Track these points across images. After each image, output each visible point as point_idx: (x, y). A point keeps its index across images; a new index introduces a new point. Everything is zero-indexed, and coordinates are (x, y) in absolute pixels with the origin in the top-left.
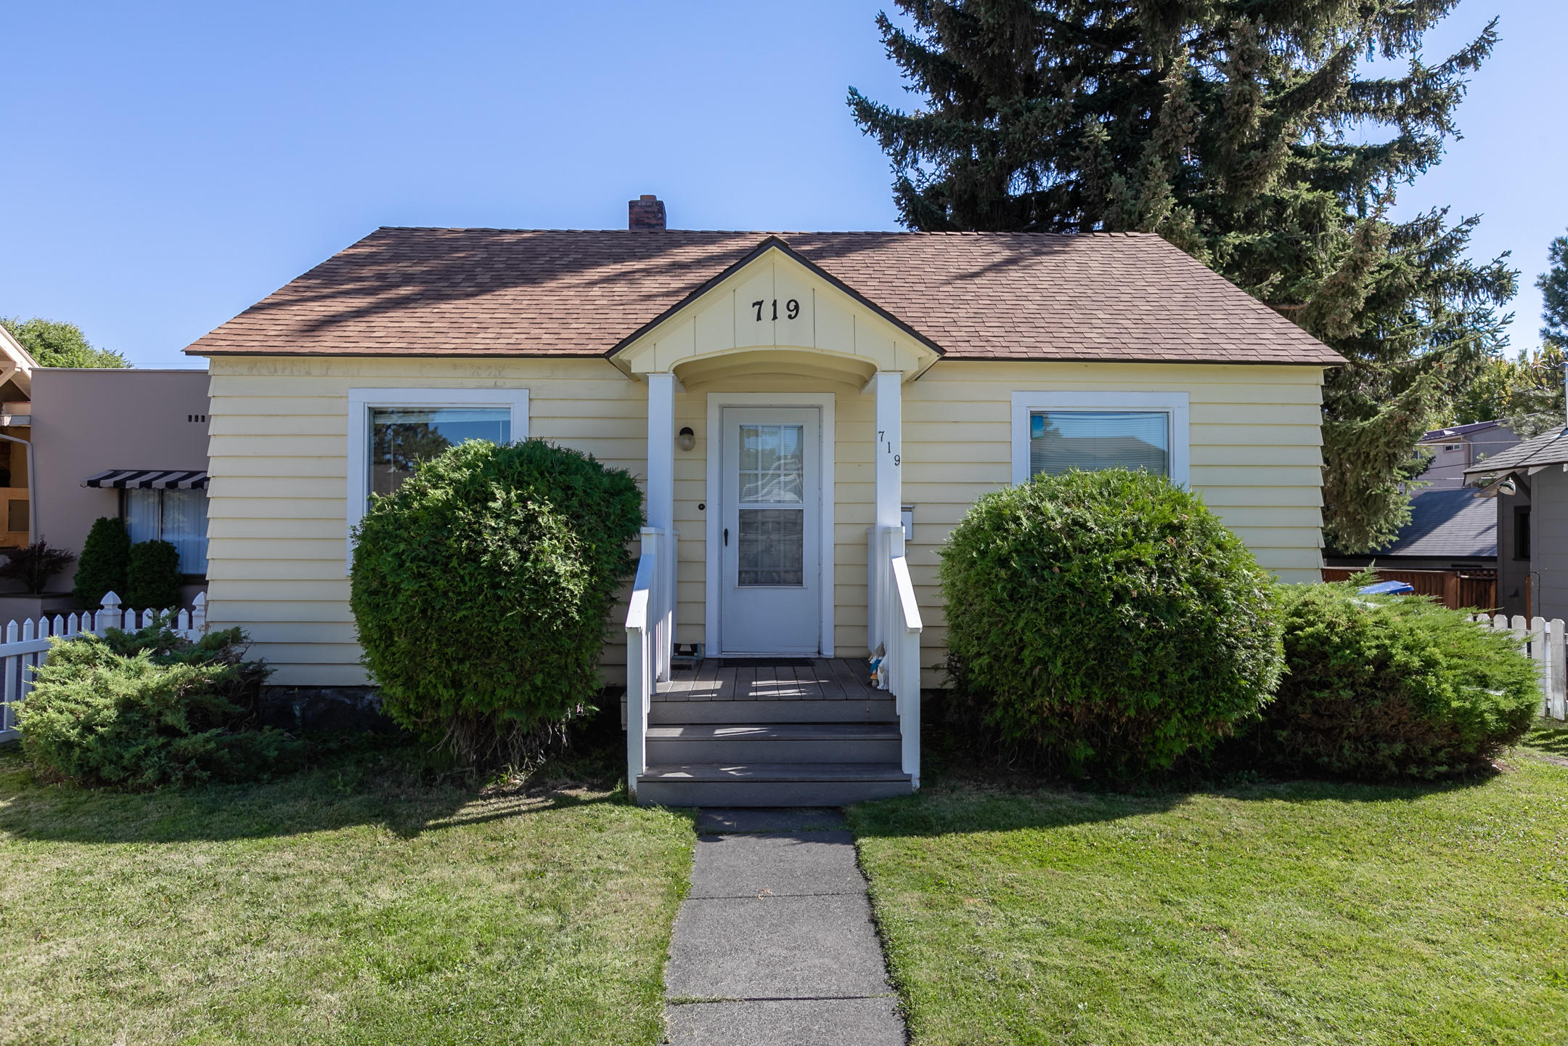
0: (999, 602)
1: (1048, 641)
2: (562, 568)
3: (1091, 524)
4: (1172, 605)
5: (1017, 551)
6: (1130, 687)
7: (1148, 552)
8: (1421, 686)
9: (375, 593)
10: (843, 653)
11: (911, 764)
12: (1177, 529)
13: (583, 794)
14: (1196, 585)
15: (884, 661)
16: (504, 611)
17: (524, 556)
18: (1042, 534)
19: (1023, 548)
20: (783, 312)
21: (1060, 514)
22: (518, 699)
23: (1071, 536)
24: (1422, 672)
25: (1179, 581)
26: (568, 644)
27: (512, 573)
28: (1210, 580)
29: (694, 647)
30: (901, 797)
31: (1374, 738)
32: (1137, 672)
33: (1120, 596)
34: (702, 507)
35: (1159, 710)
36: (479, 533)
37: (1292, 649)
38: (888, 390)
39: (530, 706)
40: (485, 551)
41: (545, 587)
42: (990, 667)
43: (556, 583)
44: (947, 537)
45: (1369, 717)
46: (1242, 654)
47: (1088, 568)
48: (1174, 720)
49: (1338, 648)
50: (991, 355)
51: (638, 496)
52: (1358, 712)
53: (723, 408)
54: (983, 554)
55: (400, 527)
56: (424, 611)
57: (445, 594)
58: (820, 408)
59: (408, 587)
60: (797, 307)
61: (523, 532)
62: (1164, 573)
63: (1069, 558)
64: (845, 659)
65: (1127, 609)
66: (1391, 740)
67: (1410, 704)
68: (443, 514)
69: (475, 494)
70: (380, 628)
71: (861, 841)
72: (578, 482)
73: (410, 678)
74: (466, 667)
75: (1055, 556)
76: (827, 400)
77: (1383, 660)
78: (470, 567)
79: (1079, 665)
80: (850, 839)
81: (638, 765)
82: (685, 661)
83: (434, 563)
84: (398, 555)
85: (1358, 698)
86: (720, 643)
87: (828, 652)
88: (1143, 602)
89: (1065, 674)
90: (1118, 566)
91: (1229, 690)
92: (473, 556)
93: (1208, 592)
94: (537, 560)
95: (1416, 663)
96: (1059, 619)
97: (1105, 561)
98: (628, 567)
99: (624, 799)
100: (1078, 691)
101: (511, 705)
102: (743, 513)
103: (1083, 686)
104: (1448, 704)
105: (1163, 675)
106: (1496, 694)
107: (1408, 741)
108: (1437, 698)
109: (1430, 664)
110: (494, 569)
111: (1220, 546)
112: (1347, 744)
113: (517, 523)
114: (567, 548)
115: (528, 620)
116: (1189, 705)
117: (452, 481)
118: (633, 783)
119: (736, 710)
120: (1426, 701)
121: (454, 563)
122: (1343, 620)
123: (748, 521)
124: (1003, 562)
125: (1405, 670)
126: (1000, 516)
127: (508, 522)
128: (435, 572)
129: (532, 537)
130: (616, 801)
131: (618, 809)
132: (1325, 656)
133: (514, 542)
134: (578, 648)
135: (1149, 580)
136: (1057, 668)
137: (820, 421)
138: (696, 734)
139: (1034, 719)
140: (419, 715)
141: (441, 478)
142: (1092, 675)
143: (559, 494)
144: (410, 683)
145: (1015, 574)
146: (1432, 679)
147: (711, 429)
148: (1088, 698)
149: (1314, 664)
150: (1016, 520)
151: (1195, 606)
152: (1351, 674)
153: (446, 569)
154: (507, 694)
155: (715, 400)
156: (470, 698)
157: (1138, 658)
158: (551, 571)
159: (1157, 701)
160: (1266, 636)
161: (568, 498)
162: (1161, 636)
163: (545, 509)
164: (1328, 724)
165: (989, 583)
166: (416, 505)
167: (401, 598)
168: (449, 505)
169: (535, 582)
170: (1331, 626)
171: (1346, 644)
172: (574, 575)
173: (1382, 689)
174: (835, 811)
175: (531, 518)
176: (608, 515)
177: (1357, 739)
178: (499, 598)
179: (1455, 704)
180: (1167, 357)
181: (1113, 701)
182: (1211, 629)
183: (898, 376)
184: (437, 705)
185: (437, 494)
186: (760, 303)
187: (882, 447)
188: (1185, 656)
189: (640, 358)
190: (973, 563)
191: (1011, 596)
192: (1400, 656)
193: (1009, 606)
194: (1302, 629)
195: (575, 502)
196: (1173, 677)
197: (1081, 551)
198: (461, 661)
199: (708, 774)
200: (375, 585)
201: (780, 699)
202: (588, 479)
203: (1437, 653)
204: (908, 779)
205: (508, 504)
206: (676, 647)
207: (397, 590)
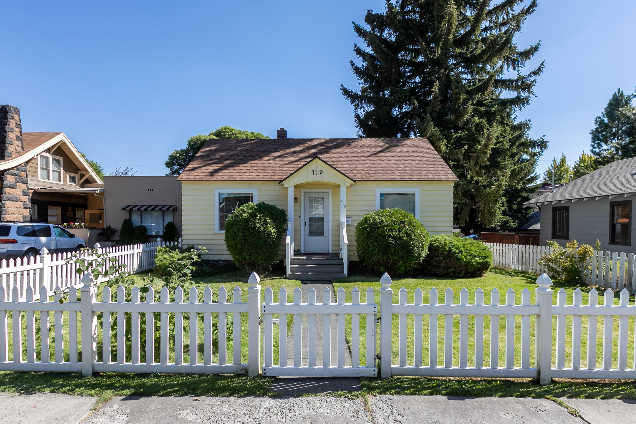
0: (365, 238)
1: (374, 246)
2: (272, 231)
3: (384, 221)
4: (400, 238)
5: (369, 227)
6: (392, 255)
7: (396, 227)
8: (457, 256)
9: (233, 236)
10: (334, 252)
11: (346, 272)
12: (404, 222)
13: (277, 278)
14: (406, 234)
15: (341, 251)
16: (261, 240)
17: (265, 228)
18: (375, 223)
19: (371, 226)
20: (319, 173)
21: (379, 219)
22: (263, 258)
23: (380, 224)
24: (458, 253)
25: (402, 233)
26: (274, 247)
27: (262, 232)
28: (409, 233)
29: (298, 250)
30: (343, 278)
31: (448, 268)
32: (393, 252)
33: (389, 236)
34: (300, 217)
35: (397, 260)
36: (255, 223)
37: (430, 249)
38: (343, 190)
39: (265, 260)
40: (257, 227)
41: (269, 235)
42: (363, 251)
43: (271, 234)
44: (356, 224)
45: (446, 263)
46: (416, 249)
47: (383, 231)
48: (401, 263)
49: (441, 248)
50: (370, 179)
51: (286, 215)
52: (444, 262)
53: (304, 192)
54: (362, 228)
55: (237, 222)
56: (244, 240)
57: (248, 236)
58: (328, 192)
59: (241, 235)
60: (322, 172)
61: (264, 223)
62: (399, 232)
63: (379, 228)
64: (335, 254)
65: (390, 239)
66: (451, 268)
67: (455, 260)
68: (247, 220)
69: (253, 215)
70: (234, 243)
71: (334, 284)
72: (274, 212)
73: (240, 254)
74: (253, 251)
75: (377, 228)
76: (330, 191)
77: (450, 250)
78: (253, 231)
79: (381, 251)
80: (332, 284)
81: (289, 272)
82: (296, 253)
83: (246, 230)
84: (238, 228)
85: (444, 259)
86: (304, 250)
87: (330, 252)
88: (394, 238)
89: (378, 253)
90: (389, 230)
91: (413, 256)
92: (254, 228)
93: (408, 235)
94: (267, 229)
95: (457, 251)
96: (377, 241)
97: (387, 229)
98: (285, 231)
99: (286, 278)
100: (380, 256)
101: (261, 260)
102: (310, 219)
103: (381, 255)
104: (463, 260)
105: (398, 253)
106: (477, 259)
107: (455, 268)
108: (461, 259)
109: (461, 252)
110: (258, 231)
111: (413, 226)
112: (442, 269)
113: (263, 221)
114: (273, 227)
115: (266, 241)
116: (404, 259)
117: (248, 213)
118: (287, 275)
119: (308, 261)
120: (458, 259)
121: (250, 230)
122: (443, 242)
123: (311, 220)
124: (366, 229)
125: (455, 253)
126: (367, 219)
127: (261, 221)
128: (246, 231)
129: (266, 224)
130: (284, 278)
131: (285, 280)
132: (438, 250)
133: (262, 225)
134: (275, 248)
135: (396, 233)
136: (376, 251)
137: (328, 195)
138: (301, 266)
139: (373, 263)
140: (241, 262)
141: (245, 212)
142: (383, 253)
143: (270, 215)
144: (240, 255)
145: (368, 232)
146: (460, 255)
147: (302, 198)
148: (383, 258)
149: (436, 252)
150: (370, 220)
151: (405, 238)
152: (443, 254)
153: (248, 231)
154: (261, 257)
155: (303, 191)
156: (253, 258)
157: (392, 249)
158: (270, 231)
159: (397, 258)
160: (422, 245)
161: (272, 216)
162: (398, 245)
163: (268, 218)
164: (439, 265)
165: (363, 234)
166: (240, 217)
167: (239, 237)
168: (248, 217)
169: (266, 233)
170: (440, 243)
171: (442, 247)
172: (275, 232)
173: (450, 257)
174: (330, 281)
175: (265, 220)
176: (281, 219)
177: (444, 268)
178: (260, 237)
179: (465, 260)
180: (414, 179)
181: (388, 258)
182: (408, 244)
183: (345, 187)
184: (245, 260)
185: (245, 215)
186: (314, 171)
187: (342, 203)
188: (403, 249)
189: (286, 183)
190: (360, 229)
191: (367, 237)
192: (454, 250)
193: (367, 239)
194: (434, 244)
195: (274, 217)
196: (400, 253)
197: (382, 227)
198: (251, 250)
199: (303, 273)
200: (233, 234)
201: (318, 259)
202: (276, 212)
203: (462, 249)
204: (345, 275)
205: (260, 217)
206: (294, 250)
207: (238, 235)
